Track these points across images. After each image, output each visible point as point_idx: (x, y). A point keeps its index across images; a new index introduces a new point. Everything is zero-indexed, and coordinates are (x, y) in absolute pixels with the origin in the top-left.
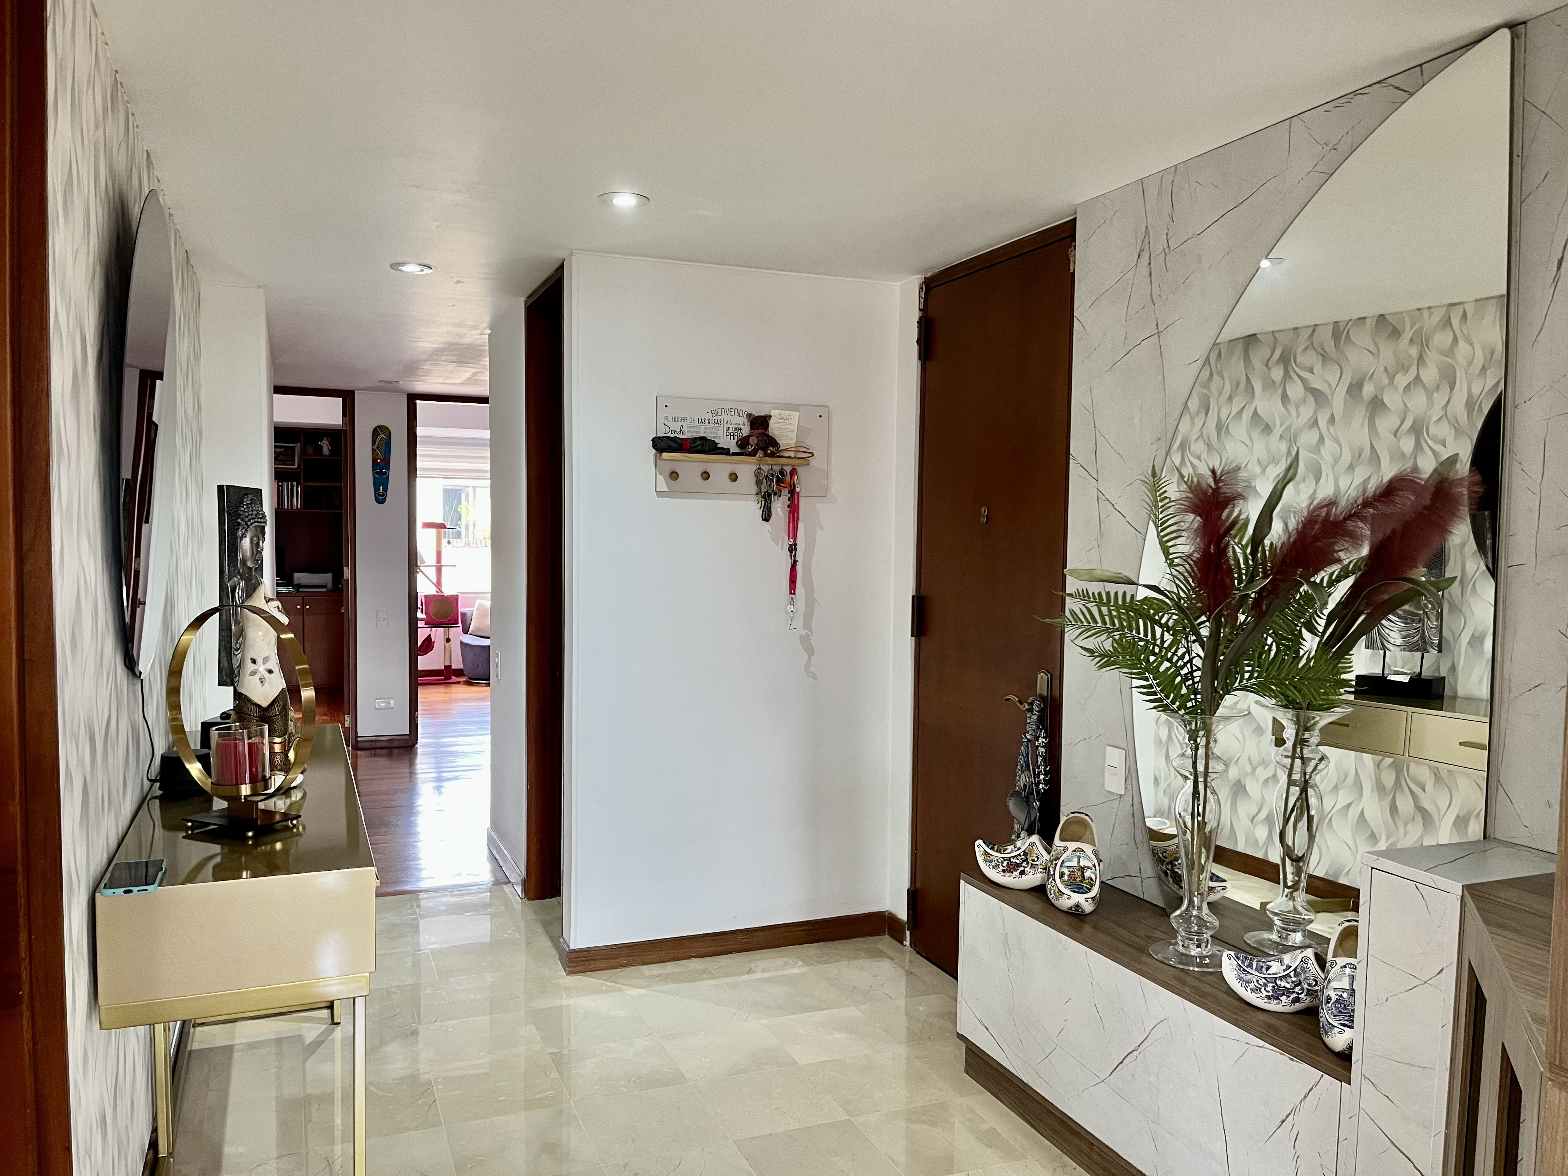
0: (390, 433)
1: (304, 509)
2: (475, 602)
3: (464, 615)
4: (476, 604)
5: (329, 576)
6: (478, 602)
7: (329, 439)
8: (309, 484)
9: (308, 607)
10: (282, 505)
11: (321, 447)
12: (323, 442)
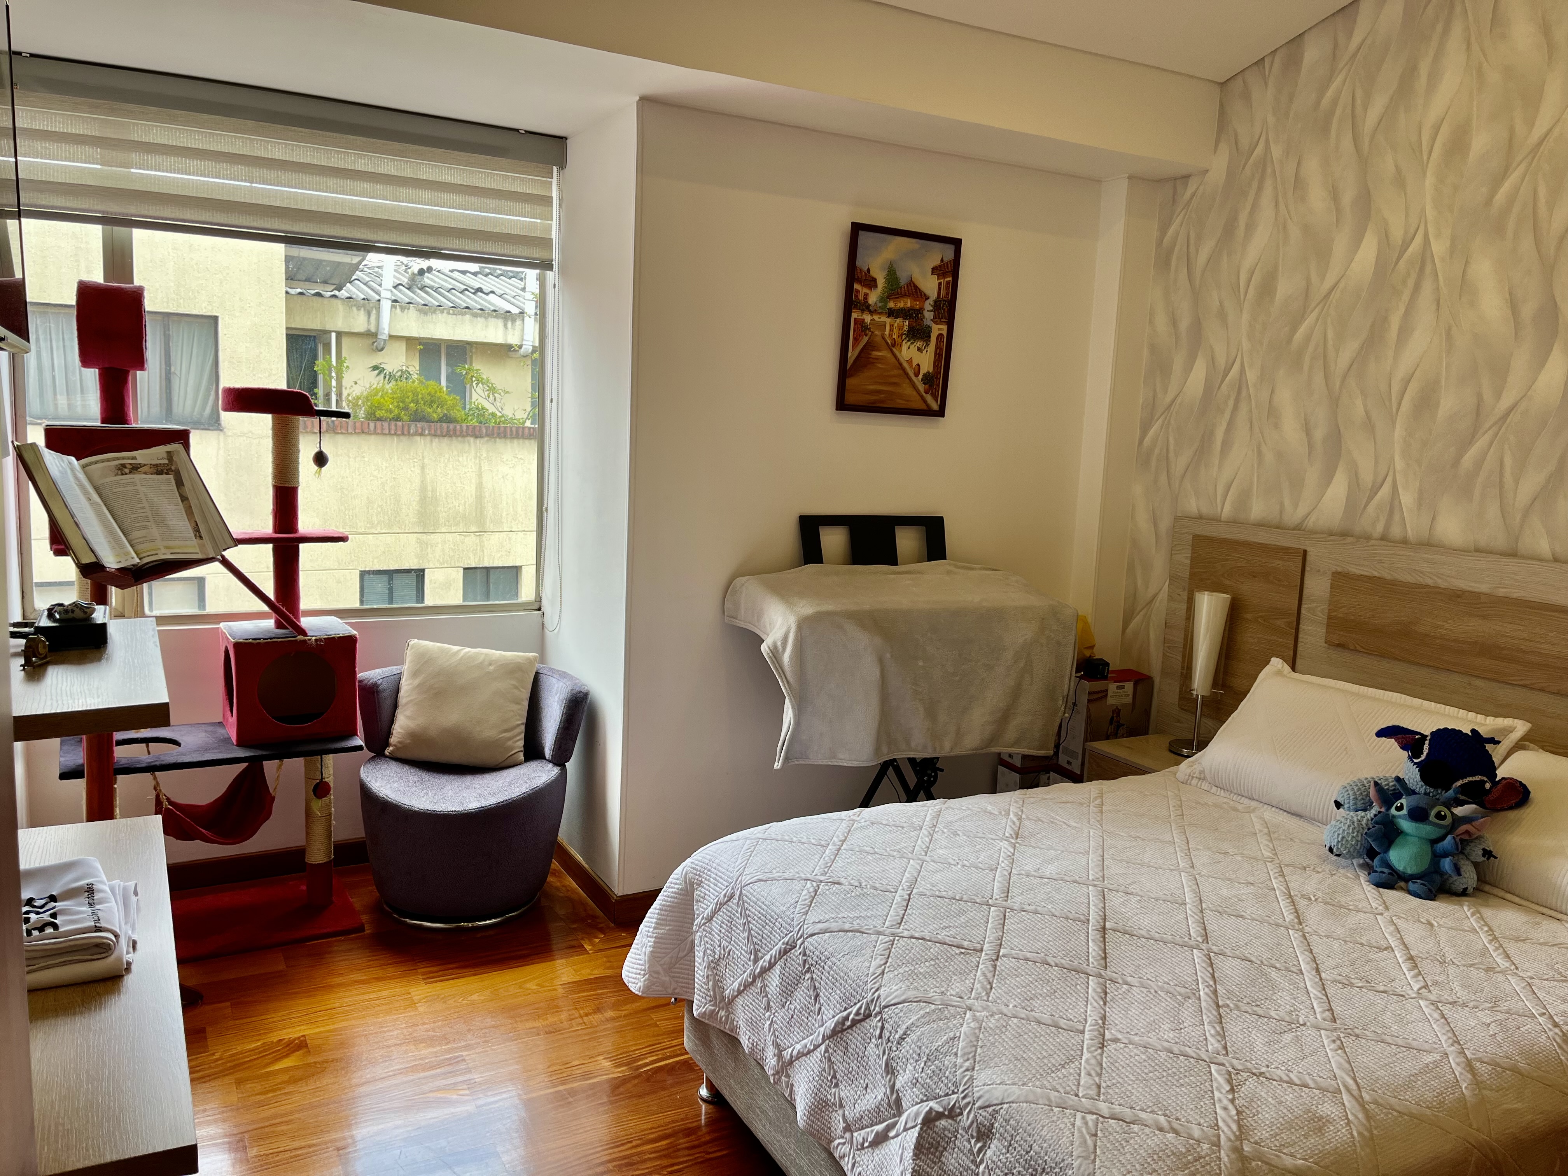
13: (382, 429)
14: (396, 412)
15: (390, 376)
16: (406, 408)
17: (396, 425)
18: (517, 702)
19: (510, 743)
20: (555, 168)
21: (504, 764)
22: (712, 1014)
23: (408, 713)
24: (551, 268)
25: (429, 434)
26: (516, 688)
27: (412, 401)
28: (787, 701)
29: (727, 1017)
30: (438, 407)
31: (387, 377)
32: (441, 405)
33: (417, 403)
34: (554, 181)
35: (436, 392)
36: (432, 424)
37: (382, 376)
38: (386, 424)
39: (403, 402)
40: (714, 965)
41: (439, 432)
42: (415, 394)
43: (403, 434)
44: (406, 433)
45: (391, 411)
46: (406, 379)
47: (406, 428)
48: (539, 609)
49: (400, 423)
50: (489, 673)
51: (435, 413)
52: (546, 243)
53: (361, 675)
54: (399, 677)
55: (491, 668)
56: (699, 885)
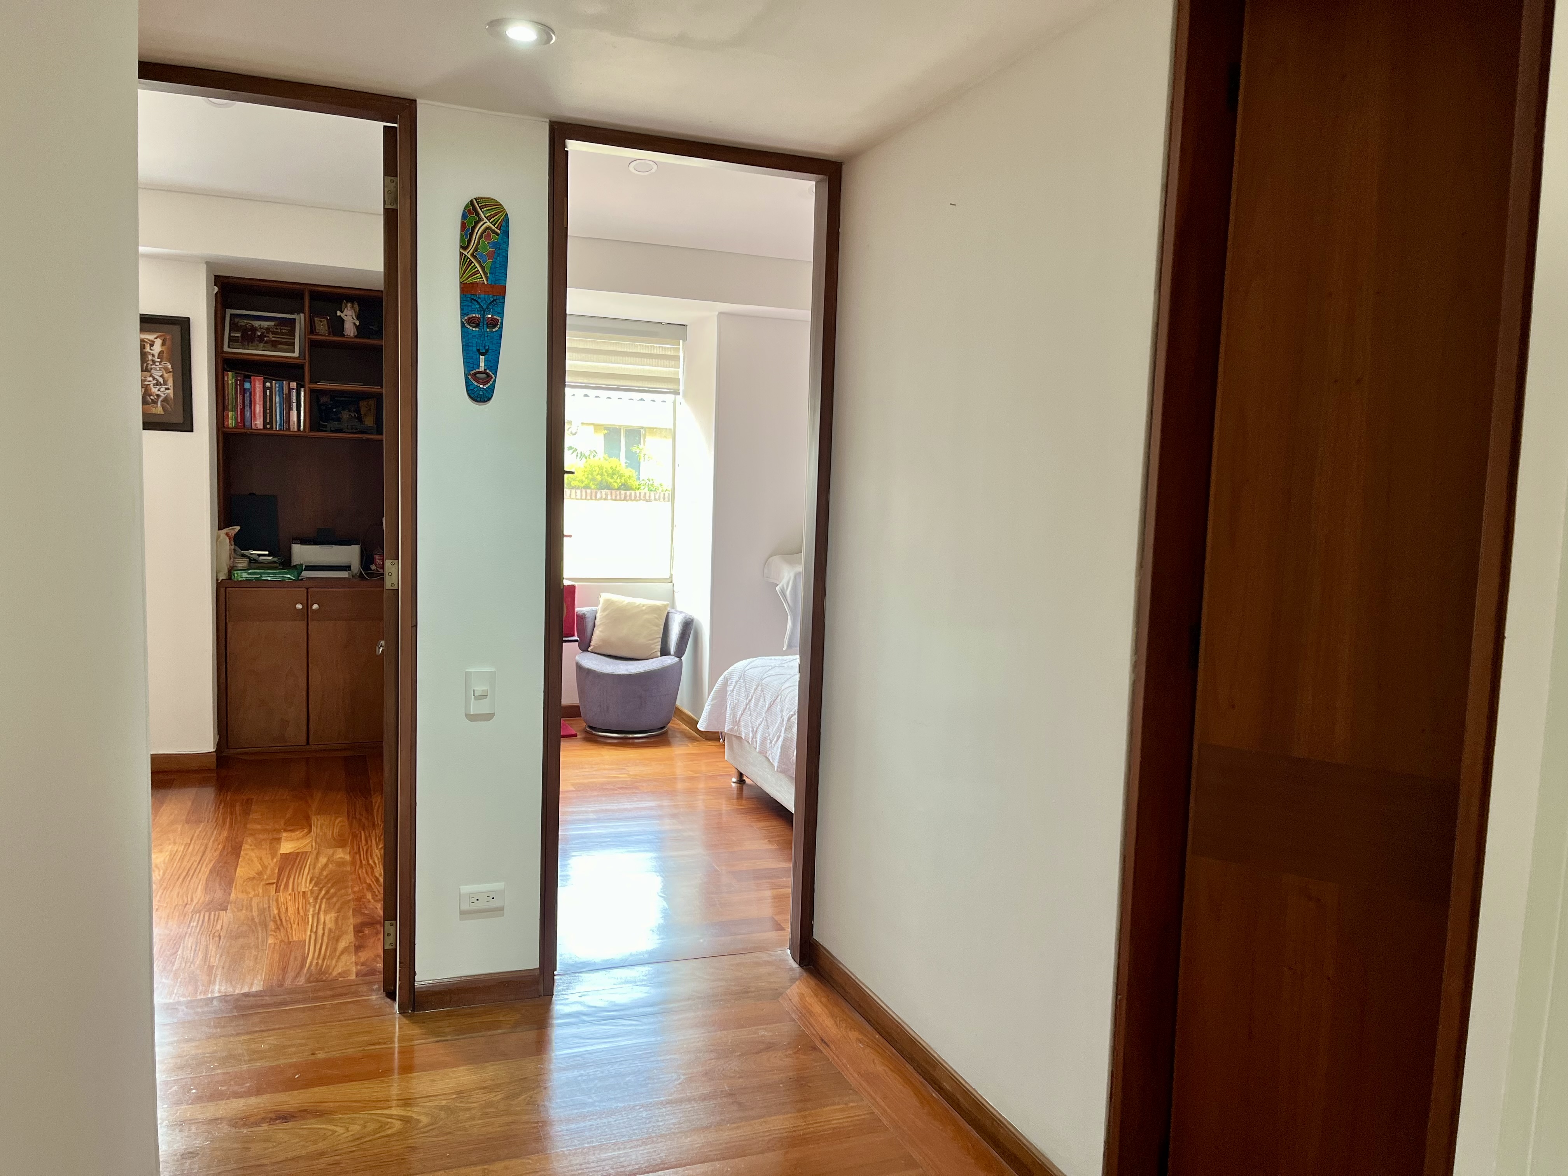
0: (506, 219)
1: (312, 430)
2: (599, 596)
3: (582, 618)
4: (601, 601)
5: (355, 550)
6: (605, 596)
7: (356, 306)
8: (322, 385)
9: (315, 606)
10: (271, 423)
11: (342, 321)
12: (345, 312)
13: (576, 495)
14: (586, 482)
15: (581, 455)
16: (594, 479)
17: (586, 492)
18: (658, 625)
19: (652, 646)
20: (681, 341)
21: (651, 657)
22: (732, 729)
23: (600, 629)
24: (678, 394)
25: (612, 499)
26: (657, 618)
27: (598, 474)
28: (789, 617)
29: (738, 728)
30: (617, 478)
31: (579, 455)
32: (621, 476)
33: (602, 475)
34: (681, 347)
35: (616, 467)
36: (613, 491)
37: (575, 453)
38: (579, 492)
39: (592, 474)
40: (733, 709)
41: (618, 497)
42: (601, 468)
43: (591, 499)
44: (593, 498)
45: (582, 482)
46: (594, 457)
47: (594, 494)
48: (671, 582)
49: (589, 491)
50: (642, 610)
51: (616, 482)
52: (676, 381)
53: (577, 609)
54: (596, 612)
55: (644, 608)
56: (730, 679)
